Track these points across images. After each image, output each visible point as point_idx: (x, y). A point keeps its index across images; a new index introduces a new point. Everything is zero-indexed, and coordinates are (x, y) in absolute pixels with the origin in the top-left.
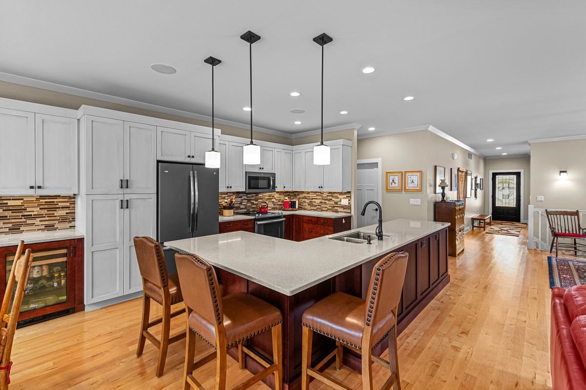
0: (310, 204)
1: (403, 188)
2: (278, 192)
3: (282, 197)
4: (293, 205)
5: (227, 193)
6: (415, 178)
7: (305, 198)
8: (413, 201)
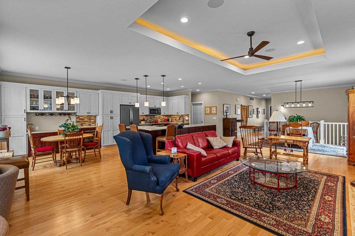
0: (175, 120)
1: (211, 113)
2: (162, 115)
3: (164, 117)
4: (168, 120)
5: (142, 115)
6: (214, 109)
7: (173, 117)
8: (214, 118)
